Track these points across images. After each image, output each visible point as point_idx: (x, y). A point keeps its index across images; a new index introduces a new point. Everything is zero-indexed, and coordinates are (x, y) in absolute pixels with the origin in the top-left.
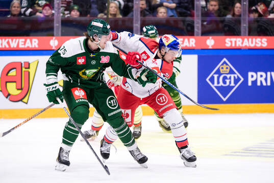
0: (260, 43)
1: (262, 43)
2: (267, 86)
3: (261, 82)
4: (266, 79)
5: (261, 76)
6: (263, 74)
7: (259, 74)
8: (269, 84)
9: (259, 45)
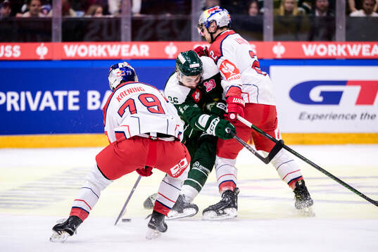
0: (11, 53)
1: (13, 52)
2: (20, 111)
3: (12, 106)
4: (19, 102)
5: (13, 98)
6: (16, 95)
7: (10, 94)
8: (23, 108)
9: (9, 55)
